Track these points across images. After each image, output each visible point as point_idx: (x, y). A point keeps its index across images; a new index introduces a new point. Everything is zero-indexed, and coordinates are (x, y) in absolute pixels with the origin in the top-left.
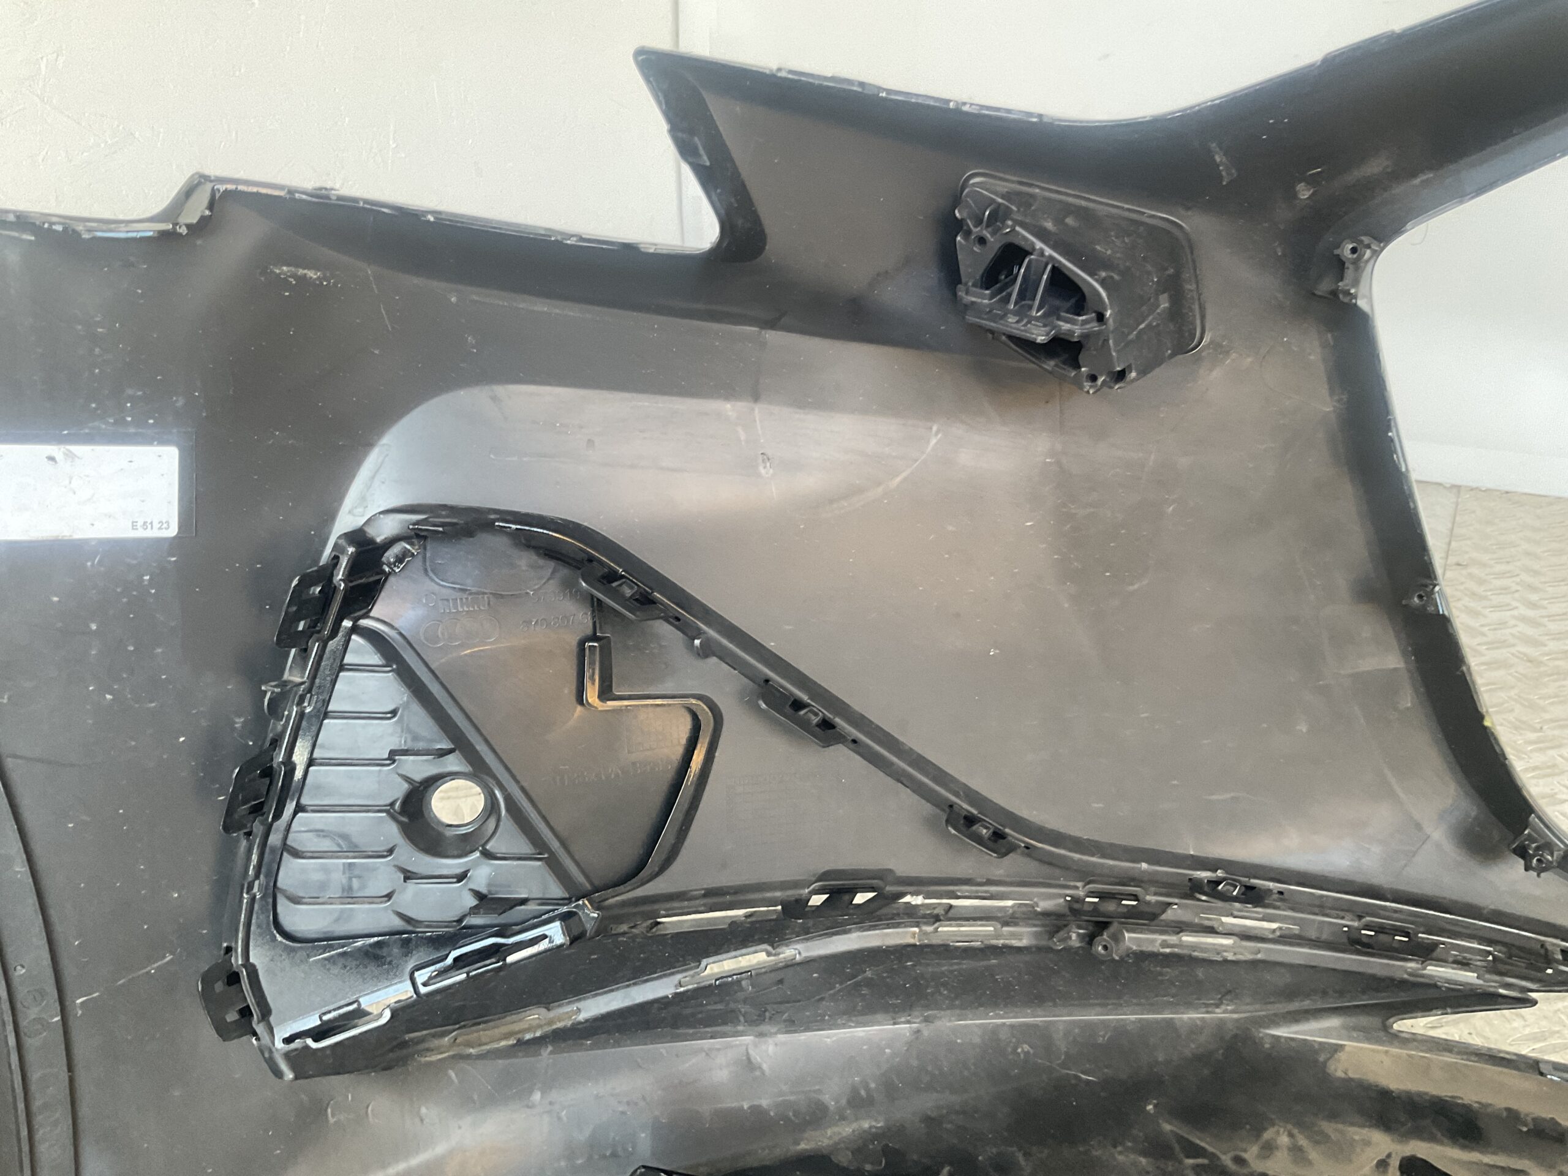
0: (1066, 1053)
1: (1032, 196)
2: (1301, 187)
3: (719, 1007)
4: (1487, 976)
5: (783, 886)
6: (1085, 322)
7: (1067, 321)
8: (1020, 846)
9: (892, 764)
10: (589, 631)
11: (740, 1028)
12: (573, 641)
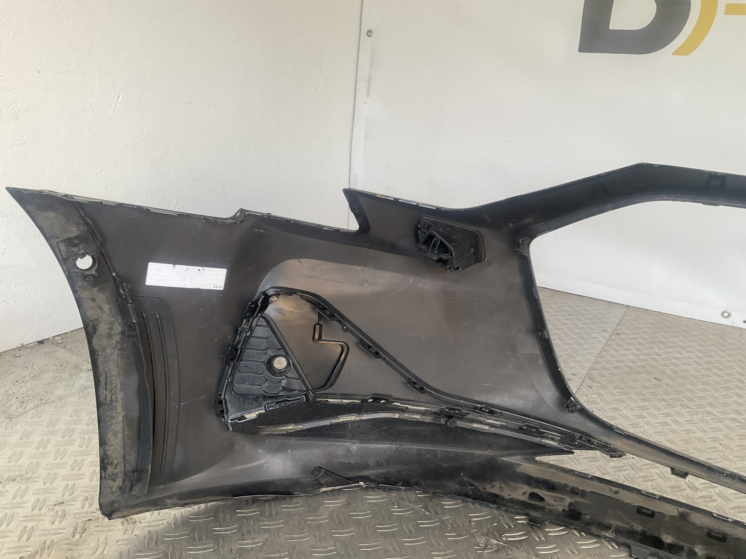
0: (441, 459)
1: (438, 222)
2: (509, 224)
3: (342, 432)
4: (560, 444)
5: (362, 396)
6: (448, 255)
7: (443, 255)
8: (427, 392)
9: (394, 365)
10: (317, 322)
11: (347, 440)
12: (313, 324)
